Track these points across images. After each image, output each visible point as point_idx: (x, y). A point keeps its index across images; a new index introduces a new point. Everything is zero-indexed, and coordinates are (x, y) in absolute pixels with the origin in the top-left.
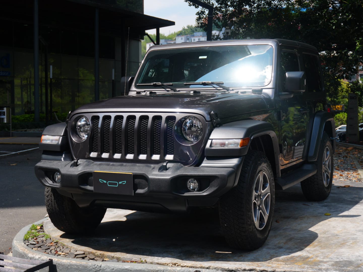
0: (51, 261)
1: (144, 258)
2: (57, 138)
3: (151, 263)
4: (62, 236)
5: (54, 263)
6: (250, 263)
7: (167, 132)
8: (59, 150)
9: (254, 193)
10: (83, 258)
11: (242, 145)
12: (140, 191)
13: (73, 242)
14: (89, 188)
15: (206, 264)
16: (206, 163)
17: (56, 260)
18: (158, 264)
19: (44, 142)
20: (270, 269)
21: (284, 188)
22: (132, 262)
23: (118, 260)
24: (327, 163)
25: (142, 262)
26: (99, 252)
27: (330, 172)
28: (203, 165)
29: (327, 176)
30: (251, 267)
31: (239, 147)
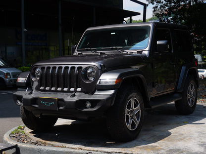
0: (17, 145)
1: (64, 144)
2: (25, 79)
3: (68, 148)
4: (31, 133)
5: (18, 146)
6: (121, 149)
7: (77, 75)
8: (24, 85)
9: (127, 110)
10: (35, 144)
11: (116, 82)
12: (61, 108)
13: (34, 136)
14: (36, 106)
15: (96, 149)
16: (97, 93)
17: (19, 145)
18: (71, 148)
19: (19, 81)
20: (130, 153)
21: (153, 107)
22: (58, 147)
23: (53, 145)
24: (192, 93)
25: (63, 147)
26: (44, 141)
27: (194, 98)
28: (95, 93)
29: (192, 100)
30: (120, 151)
31: (115, 84)
